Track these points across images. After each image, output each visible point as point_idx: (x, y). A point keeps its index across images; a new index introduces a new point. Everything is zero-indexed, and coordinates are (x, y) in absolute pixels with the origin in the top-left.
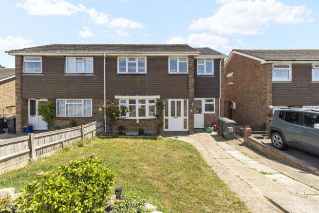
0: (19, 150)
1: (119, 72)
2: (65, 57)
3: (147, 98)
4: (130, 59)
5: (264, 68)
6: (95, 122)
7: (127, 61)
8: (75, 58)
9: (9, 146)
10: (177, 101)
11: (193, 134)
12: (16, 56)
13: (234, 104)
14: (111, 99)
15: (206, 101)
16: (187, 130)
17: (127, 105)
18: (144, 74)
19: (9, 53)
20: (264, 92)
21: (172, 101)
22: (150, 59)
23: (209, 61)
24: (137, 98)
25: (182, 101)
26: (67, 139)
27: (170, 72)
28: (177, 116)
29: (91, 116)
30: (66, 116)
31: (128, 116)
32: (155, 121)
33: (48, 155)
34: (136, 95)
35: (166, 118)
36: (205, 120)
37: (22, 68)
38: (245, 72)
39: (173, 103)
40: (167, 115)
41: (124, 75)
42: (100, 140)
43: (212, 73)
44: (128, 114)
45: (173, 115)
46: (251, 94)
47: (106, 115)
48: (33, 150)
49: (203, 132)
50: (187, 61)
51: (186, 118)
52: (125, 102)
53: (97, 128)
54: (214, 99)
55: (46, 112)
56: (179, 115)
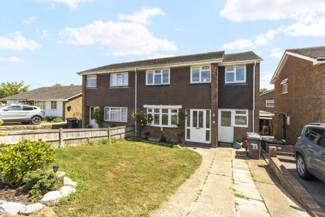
0: (51, 138)
1: (147, 84)
2: (110, 73)
3: (170, 107)
4: (156, 72)
5: (319, 70)
6: (125, 127)
7: (154, 74)
8: (116, 74)
9: (44, 134)
10: (199, 112)
11: (216, 148)
12: (83, 76)
13: (288, 119)
14: (140, 108)
15: (237, 112)
16: (209, 142)
17: (153, 113)
18: (168, 85)
19: (79, 73)
20: (318, 103)
21: (194, 112)
22: (173, 70)
23: (241, 68)
24: (161, 107)
25: (205, 111)
26: (93, 136)
27: (192, 82)
28: (199, 127)
29: (126, 122)
30: (110, 120)
31: (153, 124)
32: (177, 130)
33: (75, 145)
34: (160, 105)
35: (188, 128)
36: (235, 134)
37: (86, 84)
38: (299, 77)
39: (195, 113)
40: (189, 125)
41: (151, 86)
42: (126, 141)
43: (244, 81)
44: (153, 122)
45: (195, 125)
46: (304, 106)
47: (137, 121)
48: (62, 140)
49: (229, 147)
50: (210, 70)
51: (208, 129)
52: (150, 110)
53: (126, 132)
54: (247, 111)
55: (97, 117)
56: (201, 126)
